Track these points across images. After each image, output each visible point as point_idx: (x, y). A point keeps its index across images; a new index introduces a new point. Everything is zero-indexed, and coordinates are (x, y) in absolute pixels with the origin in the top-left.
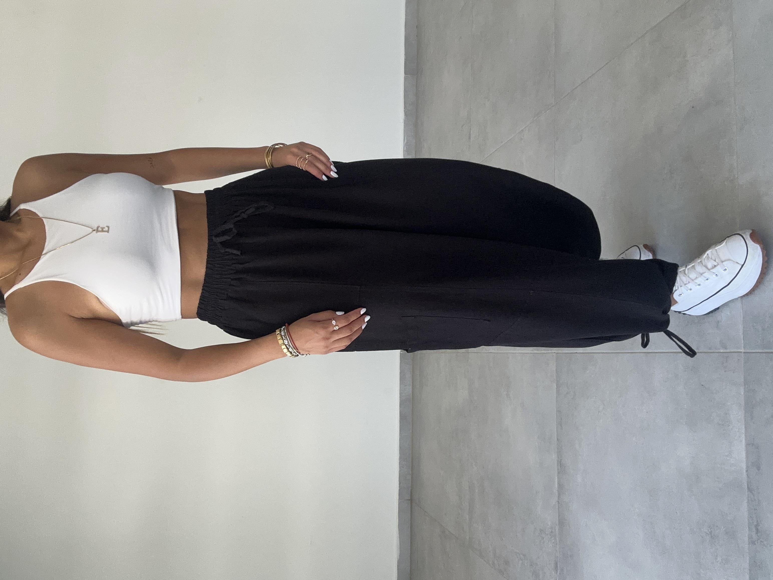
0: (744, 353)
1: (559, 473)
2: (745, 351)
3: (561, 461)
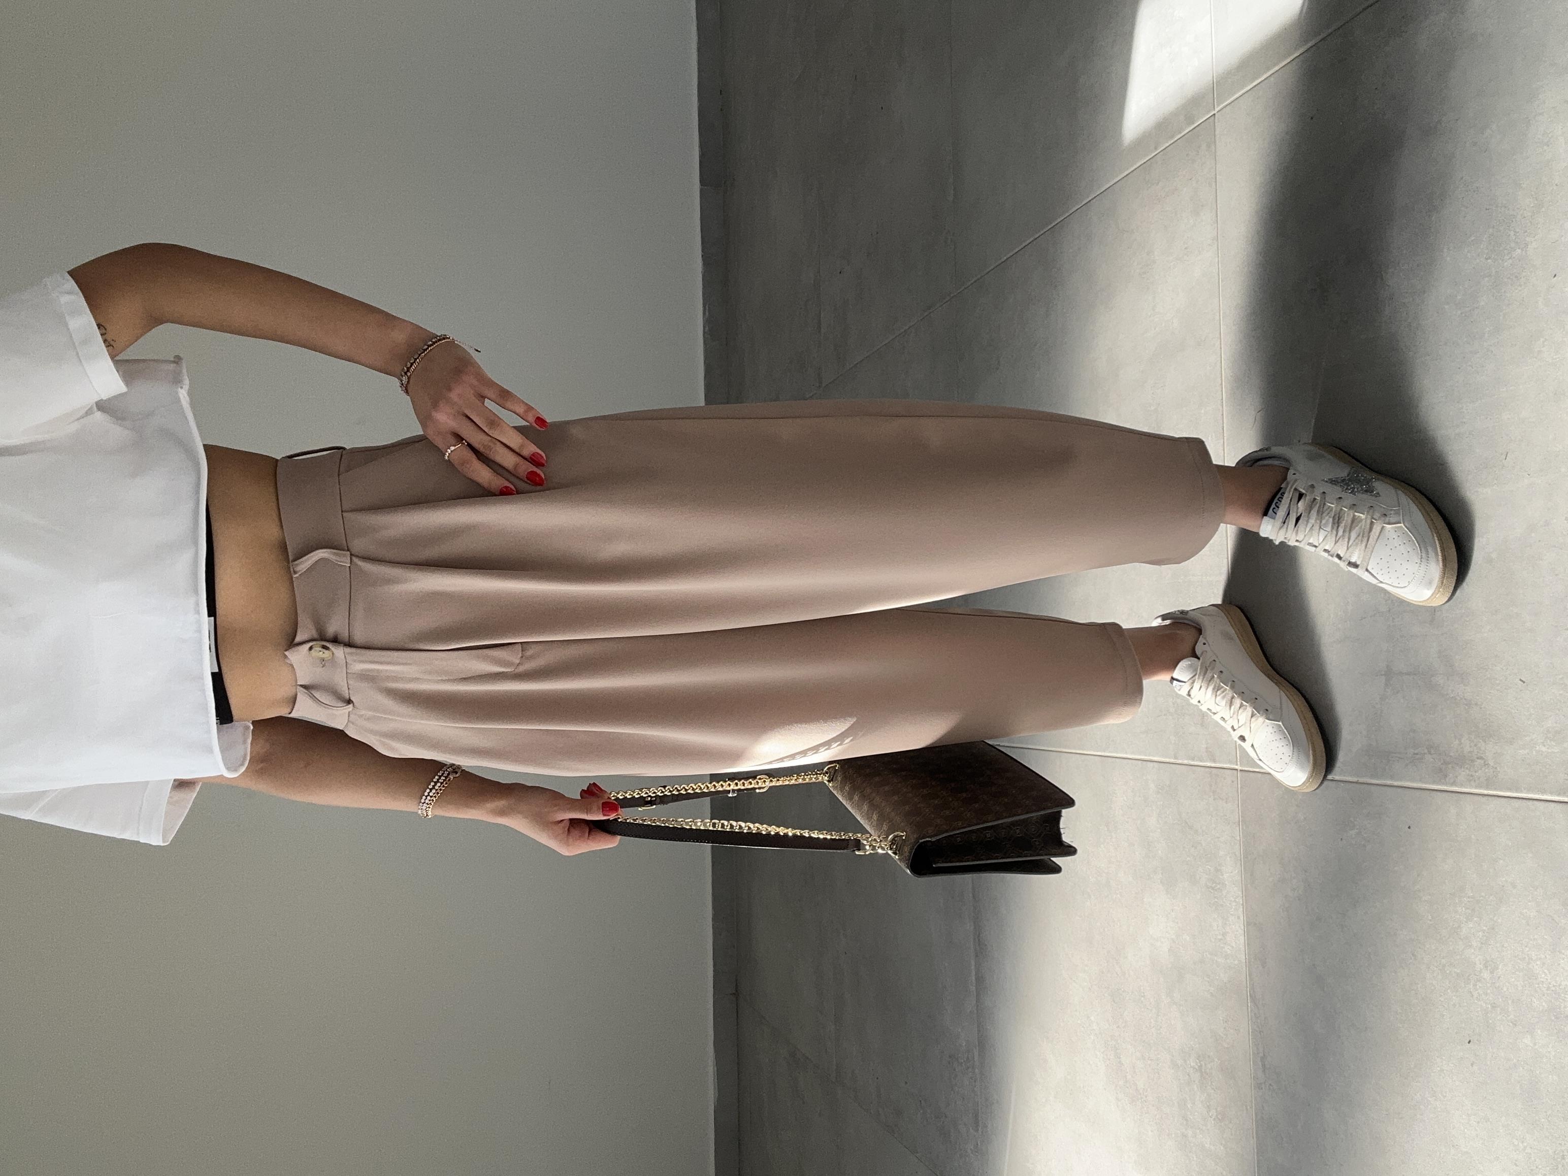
0: (1241, 770)
1: (977, 956)
2: (1241, 768)
3: (979, 936)
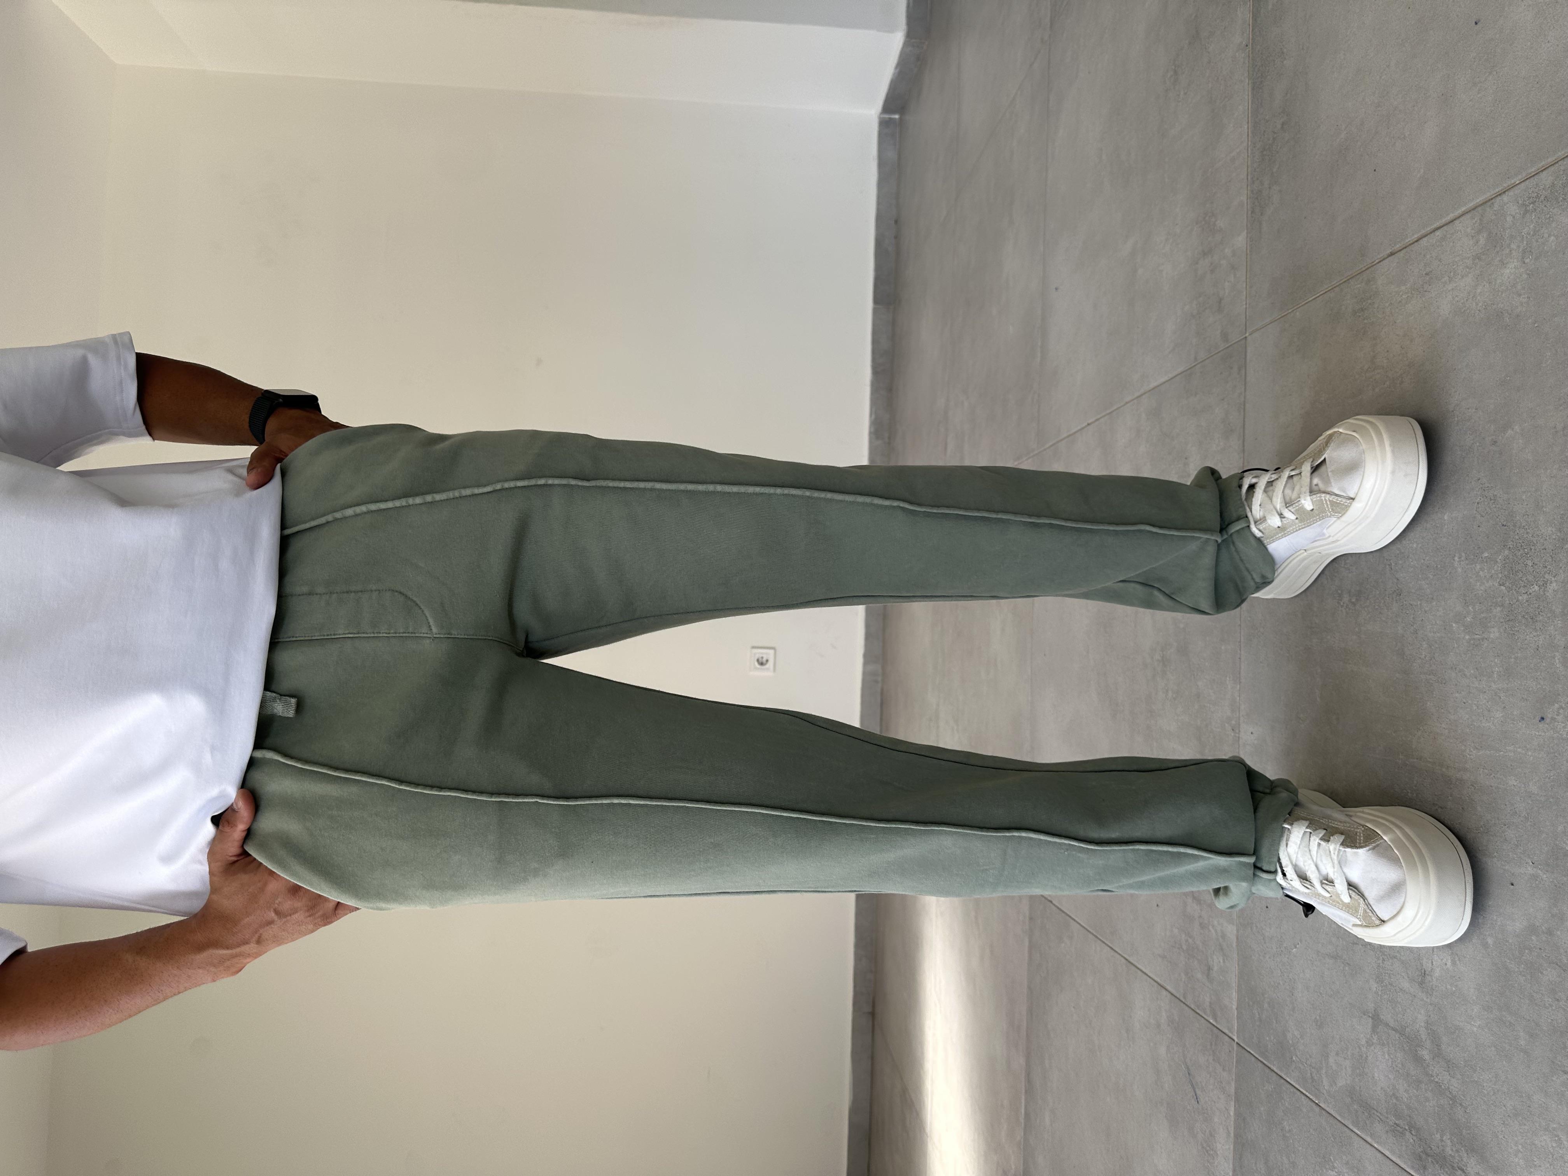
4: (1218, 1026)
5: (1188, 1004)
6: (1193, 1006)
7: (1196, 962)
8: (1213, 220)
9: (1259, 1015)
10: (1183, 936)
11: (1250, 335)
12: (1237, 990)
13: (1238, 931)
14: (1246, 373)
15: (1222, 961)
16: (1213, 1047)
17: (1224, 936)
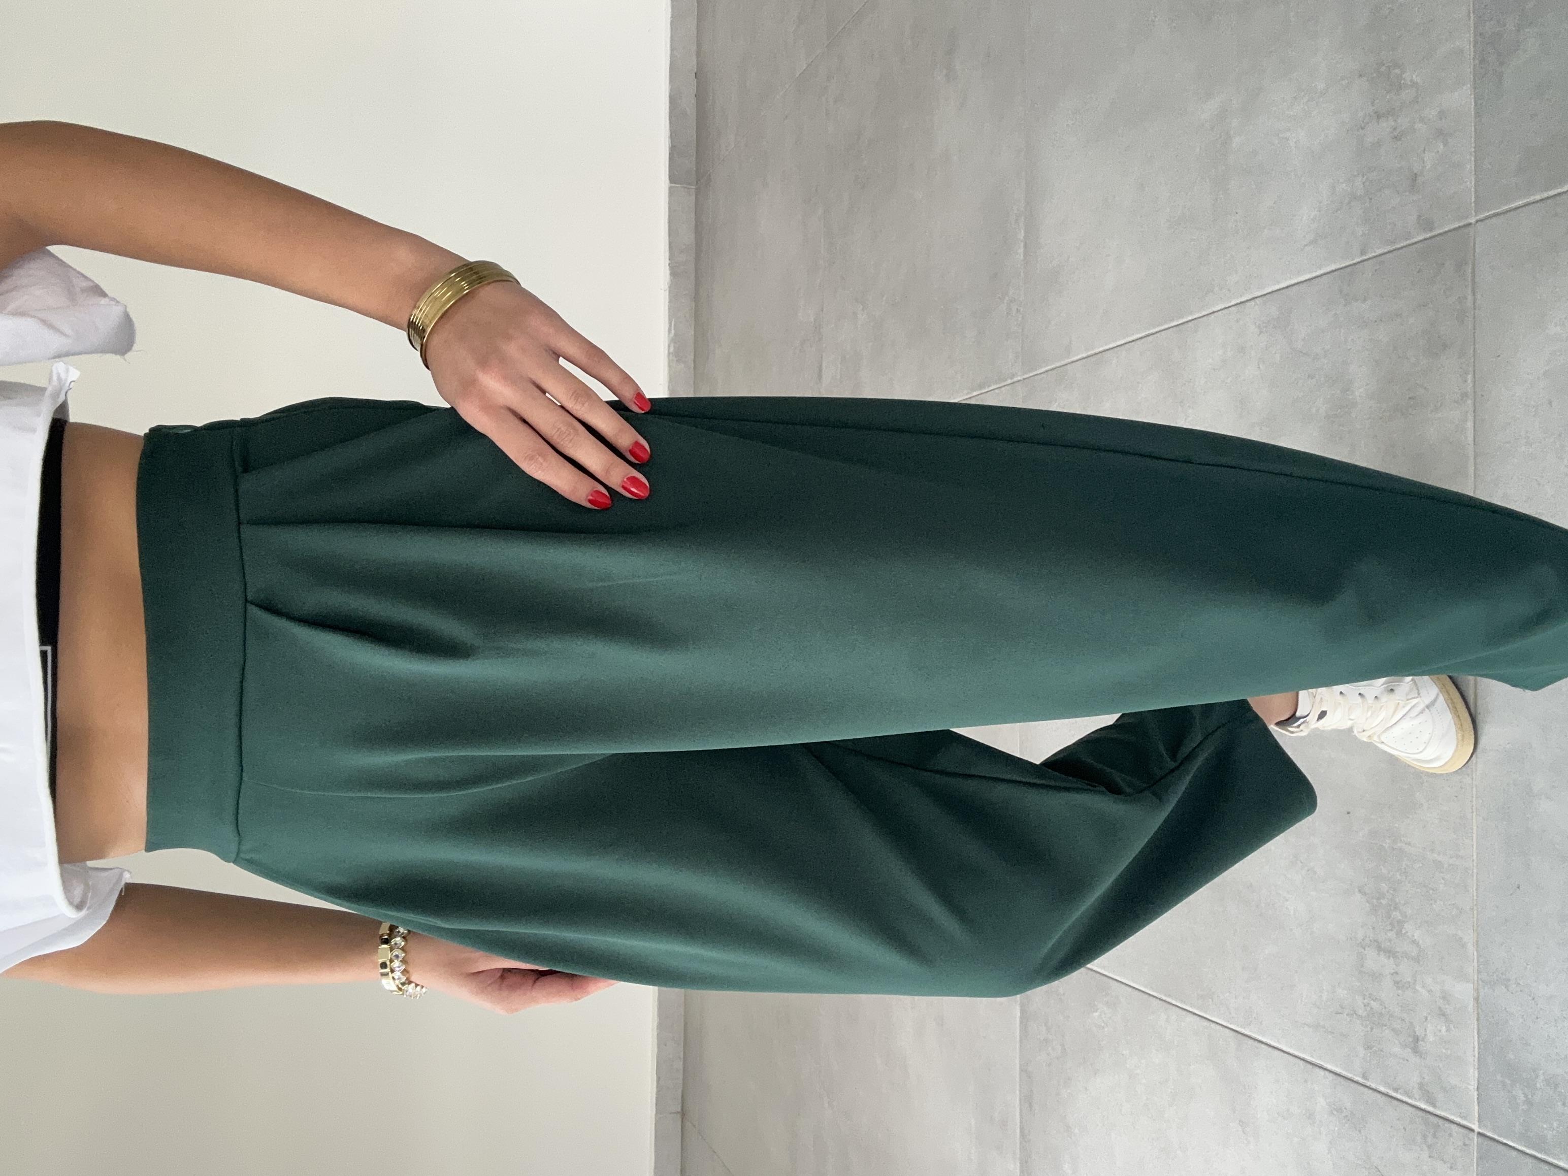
4: (1438, 1112)
5: (1373, 1086)
6: (1382, 1089)
7: (1387, 1031)
8: (1398, 71)
9: (1526, 1096)
10: (1359, 1000)
11: (1477, 221)
12: (1476, 1067)
13: (1477, 990)
14: (1473, 272)
15: (1444, 1029)
16: (1430, 1140)
17: (1445, 997)
